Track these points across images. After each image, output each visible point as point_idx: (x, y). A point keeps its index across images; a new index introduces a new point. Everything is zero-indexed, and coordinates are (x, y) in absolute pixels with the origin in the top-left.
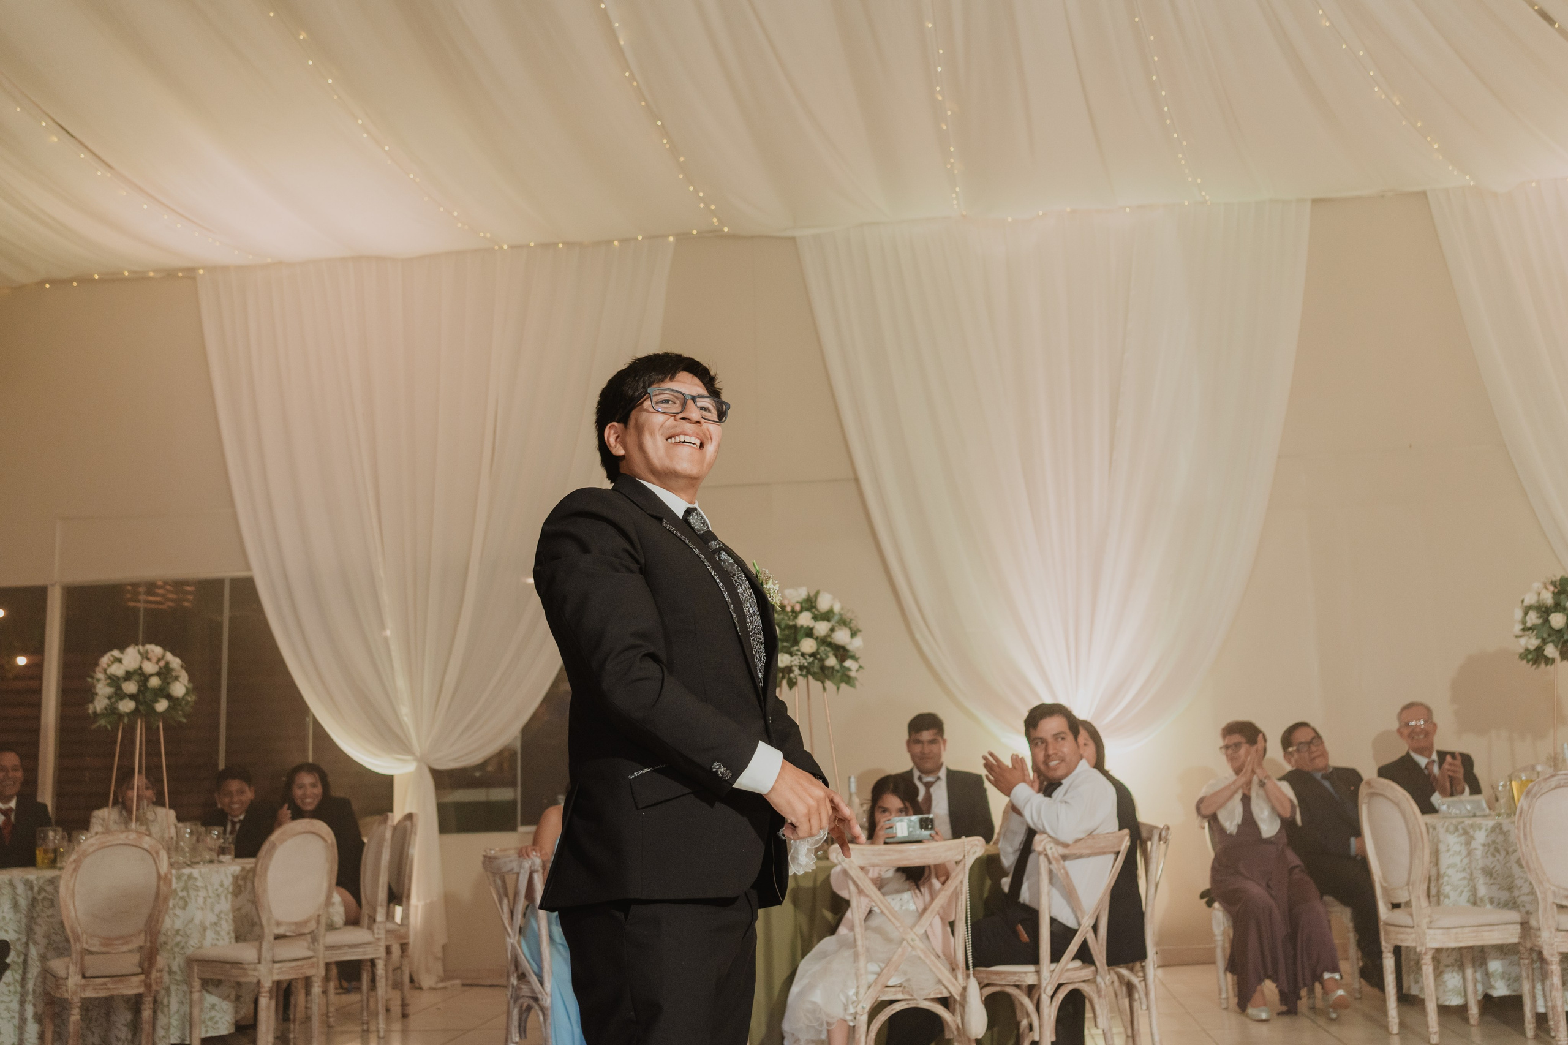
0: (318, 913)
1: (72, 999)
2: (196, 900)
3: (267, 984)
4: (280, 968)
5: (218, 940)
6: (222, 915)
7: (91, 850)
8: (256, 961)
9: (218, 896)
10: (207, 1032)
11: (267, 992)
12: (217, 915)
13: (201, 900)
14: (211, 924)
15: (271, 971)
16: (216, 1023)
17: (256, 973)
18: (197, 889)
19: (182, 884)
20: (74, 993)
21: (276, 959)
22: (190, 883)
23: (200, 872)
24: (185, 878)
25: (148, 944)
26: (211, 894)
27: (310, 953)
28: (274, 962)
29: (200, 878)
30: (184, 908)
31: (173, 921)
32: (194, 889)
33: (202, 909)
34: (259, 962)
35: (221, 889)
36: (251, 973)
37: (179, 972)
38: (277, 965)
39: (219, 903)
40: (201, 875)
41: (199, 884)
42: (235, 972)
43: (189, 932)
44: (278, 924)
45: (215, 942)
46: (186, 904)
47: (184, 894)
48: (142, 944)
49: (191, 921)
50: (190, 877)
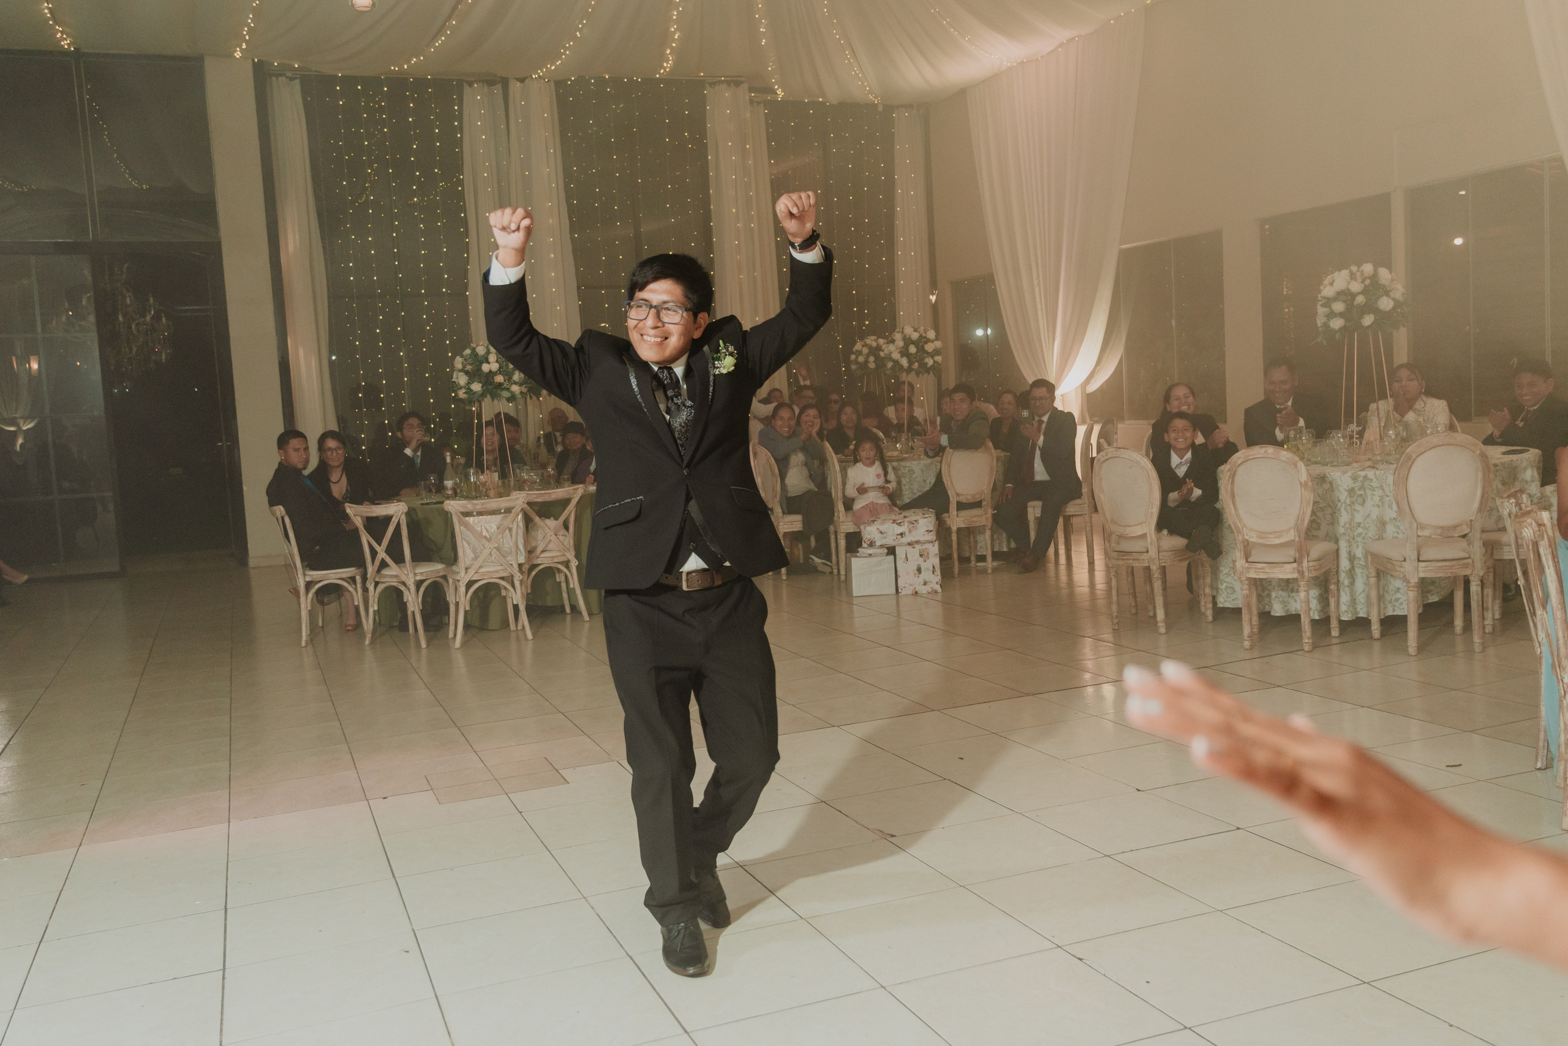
0: (1471, 518)
3: (1412, 581)
4: (1426, 567)
8: (1402, 559)
10: (1394, 610)
11: (1412, 587)
13: (1377, 499)
14: (1390, 519)
15: (1417, 568)
17: (1403, 570)
19: (1359, 484)
21: (1422, 559)
22: (1367, 483)
23: (1375, 474)
26: (1388, 493)
28: (1420, 561)
29: (1375, 480)
30: (1363, 503)
31: (1352, 514)
33: (1378, 506)
34: (1405, 560)
36: (1398, 568)
38: (1423, 564)
41: (1374, 484)
42: (1389, 566)
43: (1367, 525)
44: (1422, 528)
45: (1395, 535)
46: (1364, 501)
47: (1362, 492)
50: (1365, 477)
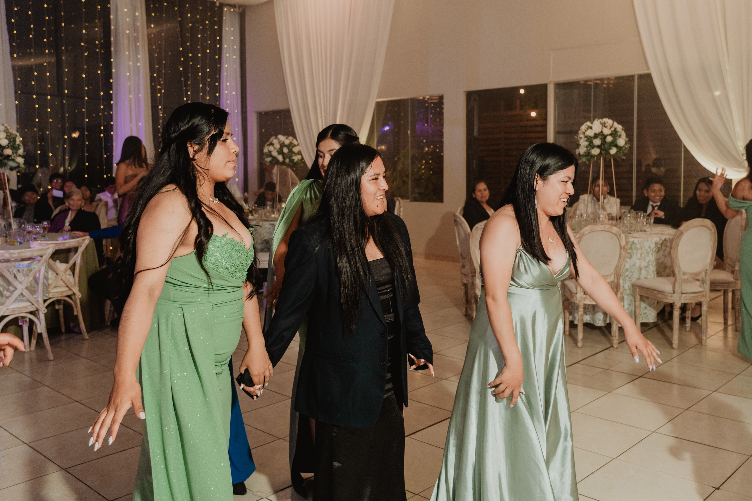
0: (706, 269)
1: (579, 304)
2: (637, 255)
3: (678, 305)
4: (685, 297)
5: (648, 275)
6: (650, 263)
7: (586, 233)
8: (672, 292)
9: (648, 253)
10: (642, 320)
11: (678, 309)
12: (647, 262)
13: (639, 255)
14: (644, 267)
15: (680, 298)
16: (647, 316)
17: (672, 299)
18: (637, 249)
20: (580, 301)
21: (683, 292)
22: (633, 246)
23: (638, 240)
24: (630, 243)
25: (616, 280)
26: (644, 252)
27: (701, 289)
28: (682, 293)
29: (638, 244)
30: (630, 258)
32: (635, 249)
33: (640, 259)
34: (674, 293)
35: (649, 250)
36: (669, 298)
37: (628, 290)
38: (684, 295)
39: (648, 256)
40: (639, 242)
41: (638, 246)
42: (660, 296)
43: (633, 271)
44: (684, 274)
45: (646, 276)
46: (631, 256)
47: (631, 251)
48: (613, 279)
49: (634, 265)
50: (633, 243)
